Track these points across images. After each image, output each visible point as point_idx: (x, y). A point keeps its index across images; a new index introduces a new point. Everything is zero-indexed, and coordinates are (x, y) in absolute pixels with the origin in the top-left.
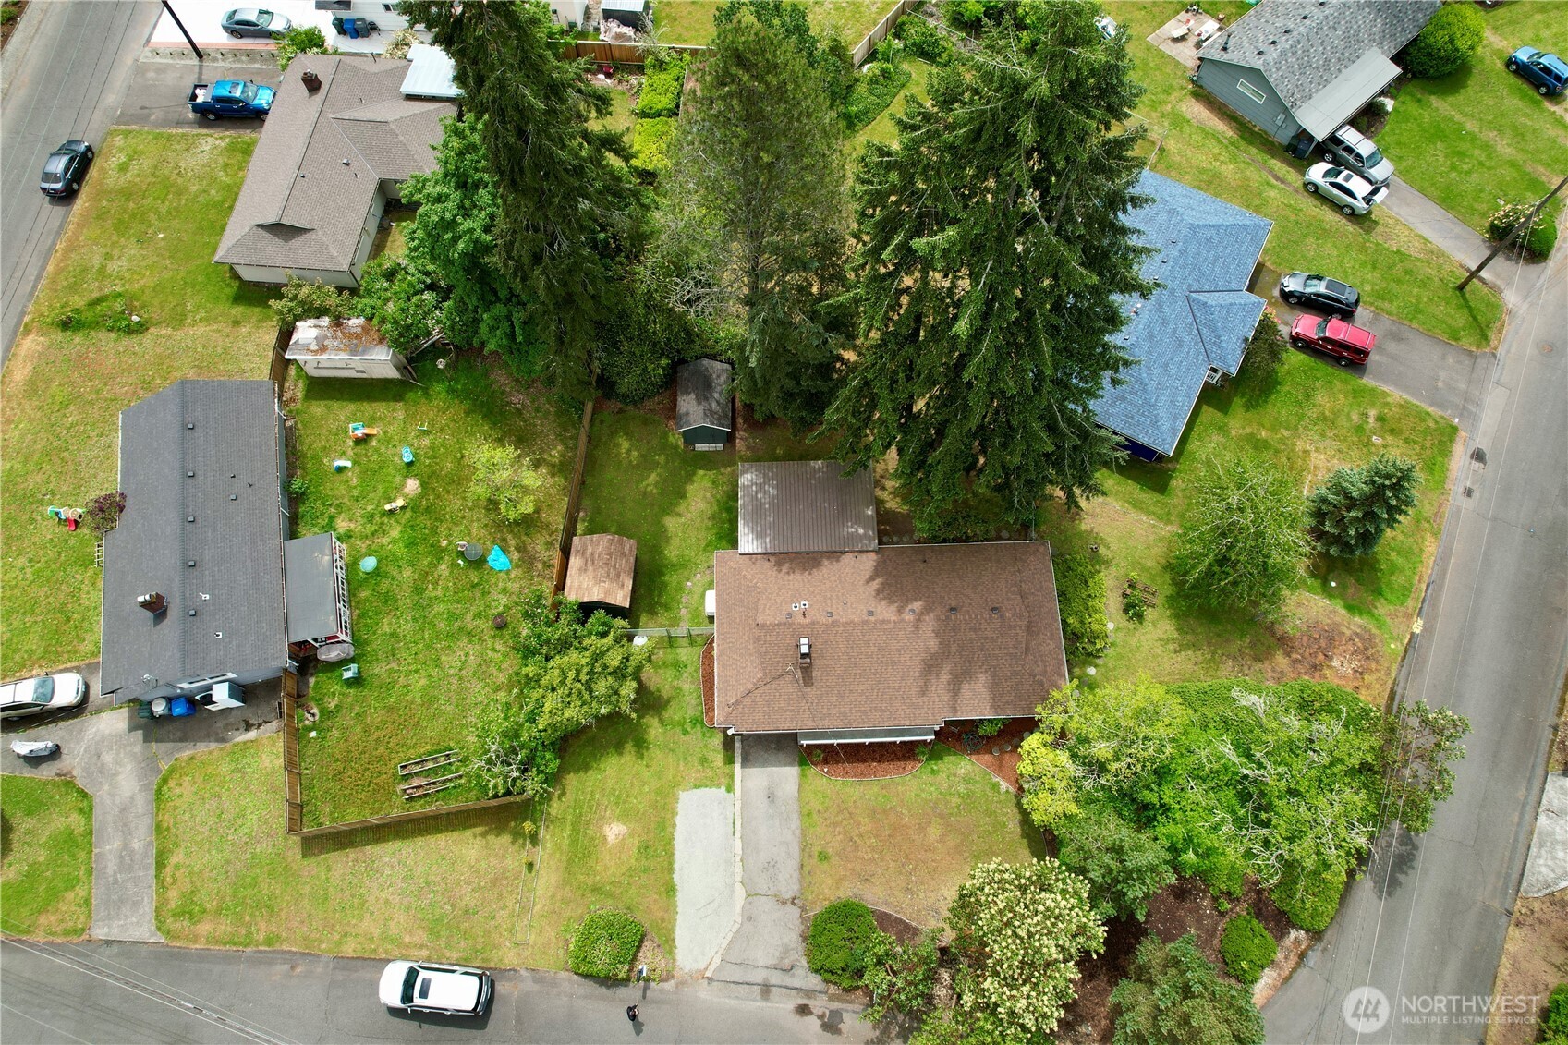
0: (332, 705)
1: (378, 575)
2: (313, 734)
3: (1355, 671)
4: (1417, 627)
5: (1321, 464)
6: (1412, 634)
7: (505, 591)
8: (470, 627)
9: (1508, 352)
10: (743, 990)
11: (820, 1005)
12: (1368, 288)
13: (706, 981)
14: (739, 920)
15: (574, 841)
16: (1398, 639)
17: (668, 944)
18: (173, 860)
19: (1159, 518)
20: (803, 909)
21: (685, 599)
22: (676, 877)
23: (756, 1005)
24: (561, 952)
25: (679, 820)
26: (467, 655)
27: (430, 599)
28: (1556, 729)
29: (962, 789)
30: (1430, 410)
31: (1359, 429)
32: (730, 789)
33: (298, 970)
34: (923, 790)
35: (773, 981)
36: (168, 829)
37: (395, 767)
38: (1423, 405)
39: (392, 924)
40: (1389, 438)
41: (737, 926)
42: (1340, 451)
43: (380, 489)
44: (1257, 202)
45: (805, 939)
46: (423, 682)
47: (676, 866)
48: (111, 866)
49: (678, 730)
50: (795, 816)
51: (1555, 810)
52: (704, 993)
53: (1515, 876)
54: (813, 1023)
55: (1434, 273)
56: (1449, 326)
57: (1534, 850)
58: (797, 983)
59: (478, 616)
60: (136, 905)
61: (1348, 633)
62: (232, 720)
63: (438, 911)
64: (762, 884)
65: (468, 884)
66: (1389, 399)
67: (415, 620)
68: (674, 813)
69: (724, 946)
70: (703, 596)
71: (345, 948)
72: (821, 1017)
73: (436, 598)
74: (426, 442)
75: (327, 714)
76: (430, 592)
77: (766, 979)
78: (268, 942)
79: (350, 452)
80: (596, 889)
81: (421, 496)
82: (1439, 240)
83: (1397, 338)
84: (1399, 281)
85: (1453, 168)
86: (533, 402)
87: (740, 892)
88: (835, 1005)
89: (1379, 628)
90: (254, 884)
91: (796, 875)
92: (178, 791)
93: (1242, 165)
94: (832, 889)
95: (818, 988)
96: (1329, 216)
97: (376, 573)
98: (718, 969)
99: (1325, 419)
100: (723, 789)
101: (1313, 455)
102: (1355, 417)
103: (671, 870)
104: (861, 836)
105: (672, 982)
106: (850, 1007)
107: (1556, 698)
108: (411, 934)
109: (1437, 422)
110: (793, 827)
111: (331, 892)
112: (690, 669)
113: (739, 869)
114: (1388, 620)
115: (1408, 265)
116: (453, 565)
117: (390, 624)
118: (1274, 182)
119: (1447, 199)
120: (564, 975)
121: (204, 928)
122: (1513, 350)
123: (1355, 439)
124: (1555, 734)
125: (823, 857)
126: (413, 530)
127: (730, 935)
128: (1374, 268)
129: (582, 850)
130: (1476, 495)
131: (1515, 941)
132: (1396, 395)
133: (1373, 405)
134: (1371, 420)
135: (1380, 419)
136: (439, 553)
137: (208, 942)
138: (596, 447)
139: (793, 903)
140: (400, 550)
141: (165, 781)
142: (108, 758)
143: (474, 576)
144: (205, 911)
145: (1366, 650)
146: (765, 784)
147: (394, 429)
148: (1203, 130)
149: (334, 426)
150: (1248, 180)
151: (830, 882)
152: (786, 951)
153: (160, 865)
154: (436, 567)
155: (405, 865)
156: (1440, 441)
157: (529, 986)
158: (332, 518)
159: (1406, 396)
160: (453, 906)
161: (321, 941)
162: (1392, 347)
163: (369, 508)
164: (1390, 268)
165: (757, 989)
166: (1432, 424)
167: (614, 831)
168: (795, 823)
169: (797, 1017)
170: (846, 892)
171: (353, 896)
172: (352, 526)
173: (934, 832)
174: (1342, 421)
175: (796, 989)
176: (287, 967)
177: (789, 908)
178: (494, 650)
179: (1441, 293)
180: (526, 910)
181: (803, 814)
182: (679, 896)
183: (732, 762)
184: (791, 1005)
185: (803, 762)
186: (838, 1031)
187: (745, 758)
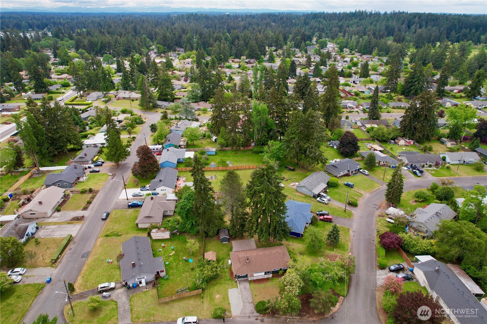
0: (163, 283)
2: (159, 288)
4: (350, 254)
7: (192, 265)
8: (187, 270)
9: (355, 218)
10: (245, 317)
11: (259, 318)
13: (238, 317)
14: (242, 307)
15: (210, 298)
17: (230, 312)
18: (134, 310)
19: (303, 244)
20: (254, 303)
21: (225, 263)
22: (230, 302)
23: (248, 320)
24: (210, 315)
26: (187, 274)
27: (179, 267)
28: (376, 264)
29: (278, 283)
30: (345, 226)
32: (238, 288)
34: (271, 284)
36: (133, 305)
37: (176, 291)
38: (343, 226)
39: (178, 315)
43: (168, 253)
45: (255, 308)
46: (179, 279)
47: (230, 300)
48: (122, 312)
49: (227, 281)
51: (379, 275)
52: (238, 319)
53: (375, 285)
54: (259, 321)
55: (340, 209)
56: (345, 216)
57: (377, 281)
58: (255, 315)
60: (127, 318)
61: (339, 256)
62: (143, 288)
64: (246, 301)
68: (228, 293)
75: (161, 285)
77: (249, 315)
78: (154, 321)
80: (215, 305)
81: (175, 253)
82: (340, 206)
84: (335, 211)
85: (340, 197)
87: (242, 303)
88: (262, 318)
89: (344, 255)
91: (251, 299)
92: (134, 299)
93: (307, 200)
94: (258, 300)
95: (259, 315)
96: (321, 204)
97: (169, 264)
98: (240, 315)
100: (236, 288)
104: (262, 292)
105: (232, 318)
106: (265, 317)
109: (346, 228)
111: (165, 311)
112: (227, 272)
113: (241, 299)
114: (345, 253)
115: (336, 209)
116: (183, 262)
117: (172, 271)
118: (312, 201)
119: (340, 201)
120: (211, 319)
121: (141, 320)
126: (175, 258)
127: (241, 309)
128: (331, 210)
129: (212, 299)
130: (355, 237)
136: (180, 261)
137: (142, 322)
138: (206, 244)
140: (173, 261)
141: (131, 298)
143: (186, 263)
144: (141, 317)
145: (342, 257)
146: (244, 286)
148: (299, 196)
152: (252, 310)
153: (131, 311)
154: (179, 263)
156: (347, 230)
157: (205, 321)
159: (340, 225)
160: (189, 311)
161: (164, 319)
162: (336, 219)
164: (333, 210)
165: (248, 317)
167: (217, 296)
168: (250, 292)
169: (256, 320)
170: (261, 300)
171: (170, 311)
173: (275, 290)
177: (251, 304)
178: (192, 273)
179: (342, 212)
180: (203, 309)
181: (251, 290)
182: (231, 305)
183: (237, 284)
184: (254, 318)
185: (250, 283)
186: (264, 322)
187: (239, 283)
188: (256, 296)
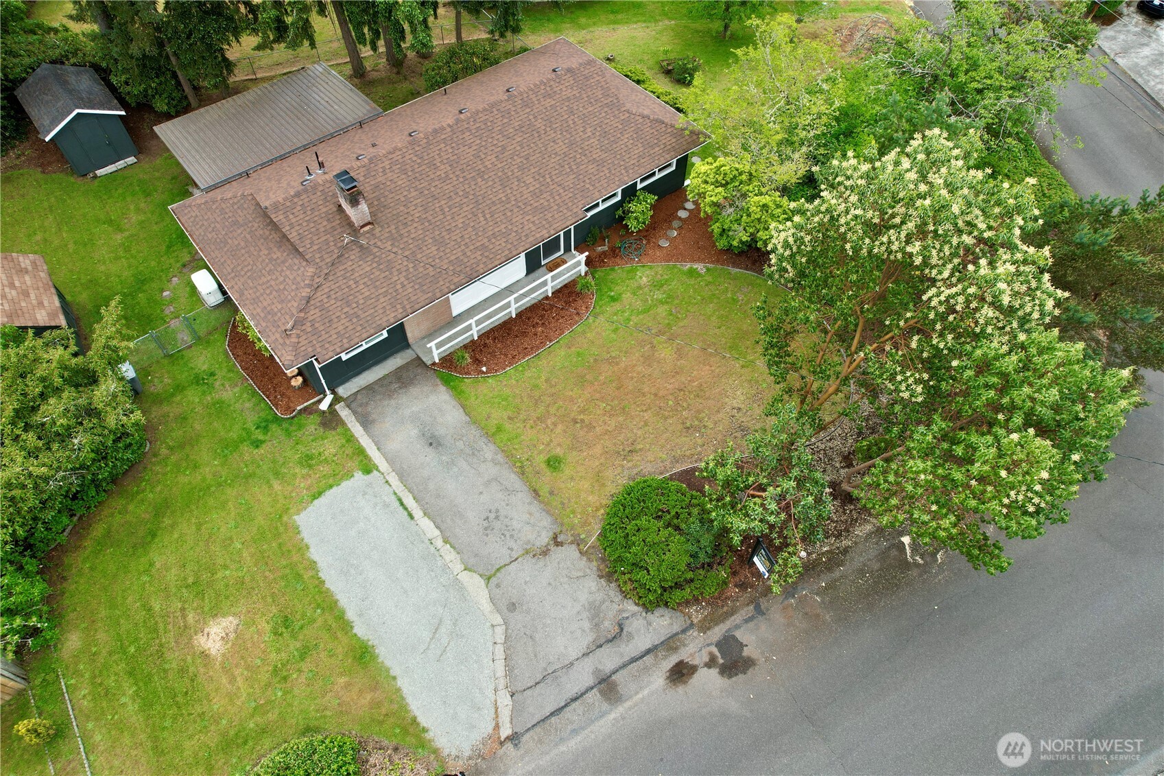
10: (574, 714)
11: (696, 648)
13: (509, 745)
14: (498, 619)
17: (411, 737)
20: (578, 542)
22: (360, 630)
25: (315, 554)
32: (368, 467)
35: (609, 666)
41: (500, 631)
45: (609, 575)
49: (245, 448)
50: (481, 443)
54: (708, 680)
58: (643, 642)
64: (497, 551)
68: (303, 548)
69: (501, 671)
72: (711, 663)
77: (597, 671)
88: (717, 632)
91: (535, 508)
95: (676, 628)
98: (516, 712)
100: (358, 475)
106: (737, 619)
110: (489, 455)
112: (219, 374)
113: (449, 555)
127: (500, 652)
139: (558, 544)
146: (414, 432)
151: (586, 485)
152: (595, 612)
165: (593, 696)
167: (216, 636)
168: (488, 451)
169: (681, 689)
170: (617, 481)
175: (648, 652)
177: (558, 554)
181: (491, 435)
183: (351, 439)
184: (658, 679)
185: (446, 382)
186: (748, 663)
187: (366, 422)
188: (554, 463)
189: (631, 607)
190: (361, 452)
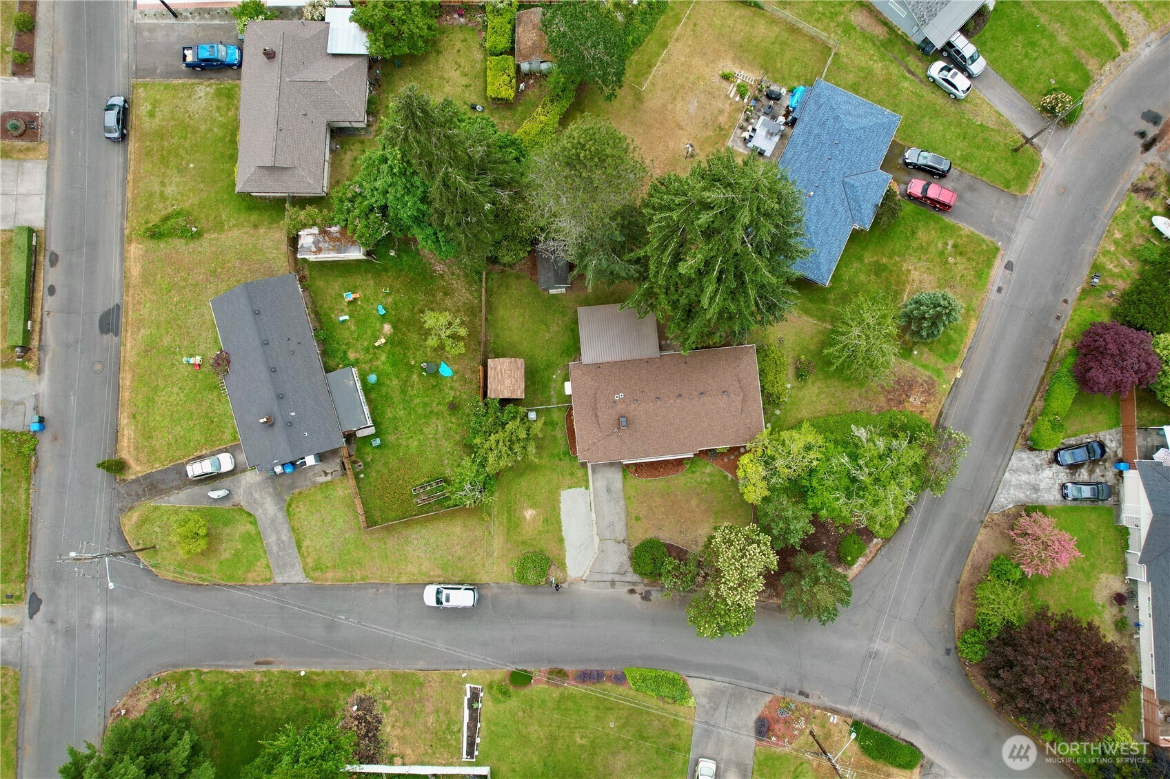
0: (369, 460)
1: (379, 384)
2: (362, 476)
3: (922, 402)
4: (959, 375)
5: (916, 278)
6: (956, 379)
7: (451, 388)
8: (435, 410)
9: (1038, 193)
11: (640, 588)
12: (958, 153)
13: (583, 582)
14: (597, 552)
15: (509, 520)
16: (948, 382)
17: (562, 566)
18: (305, 544)
19: (819, 319)
20: (629, 545)
21: (553, 385)
22: (563, 534)
23: (607, 591)
24: (510, 574)
25: (561, 505)
26: (437, 426)
27: (411, 397)
28: (1023, 426)
29: (708, 480)
30: (985, 237)
31: (942, 253)
33: (381, 591)
34: (687, 482)
35: (616, 579)
36: (298, 529)
37: (410, 490)
38: (981, 234)
39: (423, 567)
40: (958, 258)
41: (596, 555)
42: (928, 269)
43: (369, 332)
44: (895, 92)
45: (631, 559)
46: (416, 443)
47: (563, 528)
48: (275, 549)
49: (557, 459)
50: (621, 499)
51: (1014, 469)
52: (583, 587)
53: (988, 504)
54: (637, 597)
55: (1001, 139)
56: (1005, 179)
57: (1000, 490)
58: (628, 579)
59: (439, 403)
60: (293, 566)
61: (920, 381)
62: (316, 471)
63: (445, 559)
64: (607, 534)
65: (458, 545)
66: (962, 233)
67: (404, 409)
68: (559, 502)
69: (591, 564)
70: (563, 383)
71: (401, 579)
72: (641, 594)
73: (415, 395)
74: (390, 299)
75: (366, 465)
76: (411, 392)
77: (613, 579)
78: (362, 579)
79: (347, 310)
80: (523, 543)
81: (395, 334)
82: (1007, 114)
83: (971, 188)
84: (978, 147)
85: (1026, 56)
86: (449, 269)
87: (597, 539)
88: (647, 588)
89: (938, 377)
90: (349, 553)
91: (624, 528)
92: (298, 510)
93: (887, 63)
94: (643, 533)
95: (639, 581)
96: (940, 100)
97: (378, 383)
98: (589, 576)
99: (922, 248)
100: (583, 488)
101: (912, 272)
102: (940, 246)
103: (560, 530)
104: (656, 507)
105: (567, 583)
106: (655, 588)
107: (1026, 410)
108: (433, 570)
109: (988, 246)
110: (622, 505)
111: (389, 554)
112: (560, 425)
113: (595, 528)
114: (944, 371)
115: (986, 135)
116: (420, 375)
117: (391, 412)
118: (907, 74)
119: (1018, 82)
120: (513, 584)
121: (330, 575)
122: (1041, 193)
123: (939, 260)
124: (1022, 430)
125: (638, 519)
126: (393, 356)
127: (593, 560)
128: (964, 138)
129: (514, 524)
130: (1003, 292)
131: (982, 535)
132: (966, 228)
133: (951, 236)
134: (949, 247)
135: (955, 246)
136: (411, 368)
137: (333, 581)
138: (491, 295)
139: (624, 542)
140: (389, 369)
141: (290, 505)
142: (257, 495)
143: (433, 381)
144: (327, 567)
145: (930, 389)
146: (605, 484)
147: (369, 292)
148: (864, 35)
149: (333, 293)
150: (891, 74)
151: (641, 531)
152: (621, 565)
153: (299, 547)
154: (410, 377)
155: (424, 538)
156: (988, 258)
157: (496, 590)
158: (345, 353)
159: (972, 229)
160: (452, 556)
161: (389, 577)
163: (365, 344)
164: (974, 138)
165: (608, 583)
166: (985, 247)
167: (529, 514)
168: (622, 503)
169: (630, 595)
170: (650, 535)
171: (401, 555)
172: (358, 355)
173: (694, 503)
174: (932, 249)
175: (628, 582)
176: (375, 590)
177: (622, 545)
178: (451, 422)
179: (1004, 155)
180: (490, 555)
181: (627, 498)
182: (566, 543)
183: (586, 474)
184: (626, 589)
185: (624, 471)
186: (650, 600)
187: (594, 471)
189: (631, 569)
190: (587, 481)
